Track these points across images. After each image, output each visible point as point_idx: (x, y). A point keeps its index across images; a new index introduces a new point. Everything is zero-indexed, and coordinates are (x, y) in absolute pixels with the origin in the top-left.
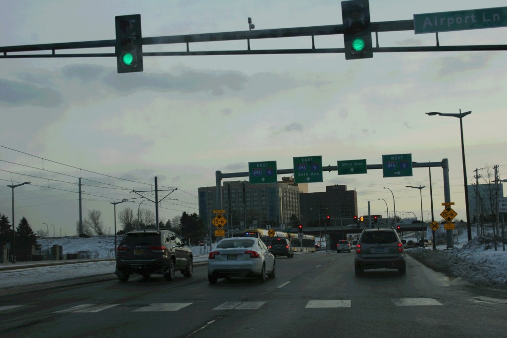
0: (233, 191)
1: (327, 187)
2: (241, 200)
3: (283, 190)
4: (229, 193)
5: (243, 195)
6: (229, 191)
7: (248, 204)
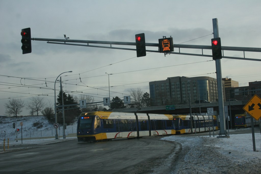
0: (173, 84)
1: (249, 83)
2: (179, 90)
3: (209, 83)
4: (170, 85)
5: (179, 86)
6: (170, 83)
7: (184, 92)
